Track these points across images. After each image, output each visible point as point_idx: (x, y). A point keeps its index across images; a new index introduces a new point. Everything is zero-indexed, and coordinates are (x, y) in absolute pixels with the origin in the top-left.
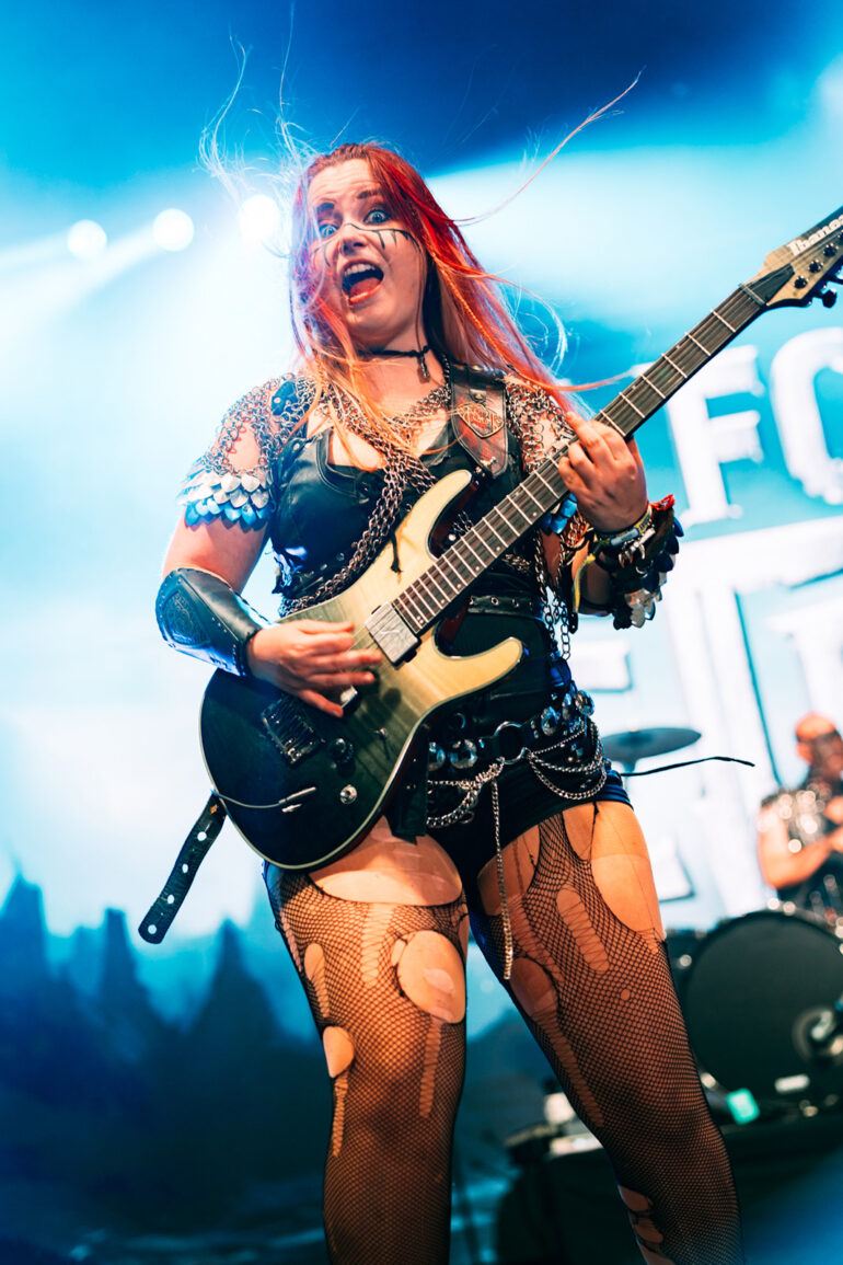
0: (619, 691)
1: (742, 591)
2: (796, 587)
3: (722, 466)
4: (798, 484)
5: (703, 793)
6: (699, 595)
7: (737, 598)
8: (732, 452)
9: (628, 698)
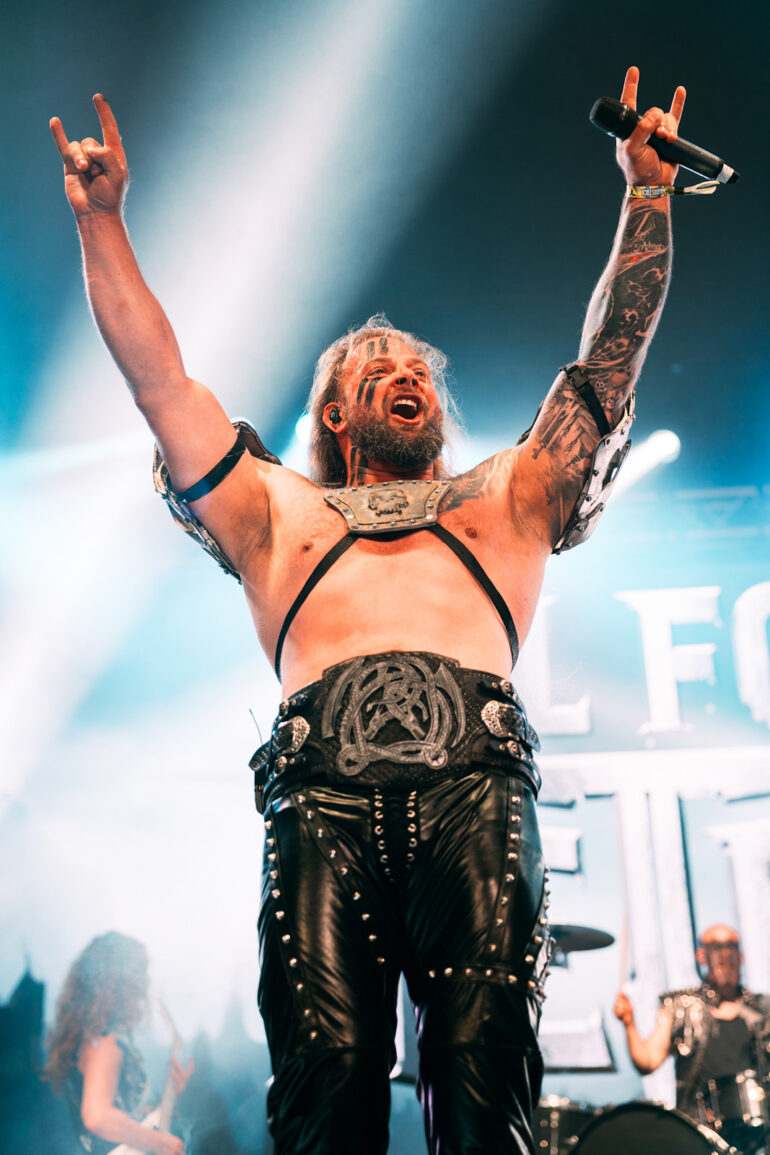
0: (571, 873)
1: (686, 797)
2: (732, 801)
3: (680, 685)
4: (746, 710)
5: (633, 976)
6: (647, 795)
7: (680, 801)
8: (688, 674)
9: (577, 878)
